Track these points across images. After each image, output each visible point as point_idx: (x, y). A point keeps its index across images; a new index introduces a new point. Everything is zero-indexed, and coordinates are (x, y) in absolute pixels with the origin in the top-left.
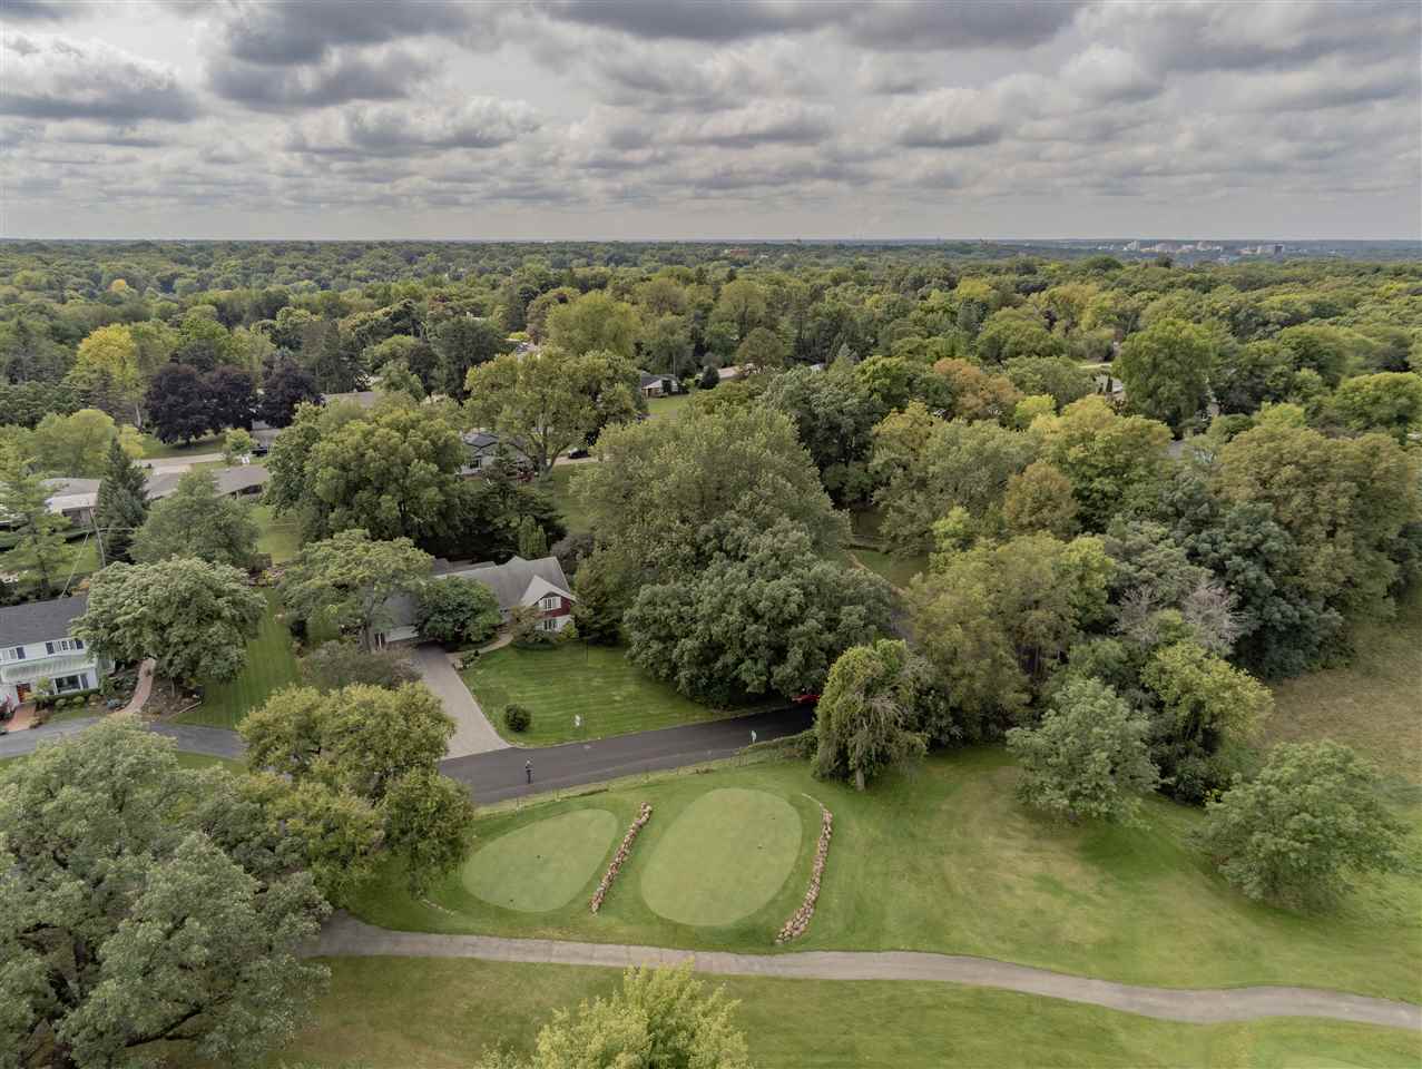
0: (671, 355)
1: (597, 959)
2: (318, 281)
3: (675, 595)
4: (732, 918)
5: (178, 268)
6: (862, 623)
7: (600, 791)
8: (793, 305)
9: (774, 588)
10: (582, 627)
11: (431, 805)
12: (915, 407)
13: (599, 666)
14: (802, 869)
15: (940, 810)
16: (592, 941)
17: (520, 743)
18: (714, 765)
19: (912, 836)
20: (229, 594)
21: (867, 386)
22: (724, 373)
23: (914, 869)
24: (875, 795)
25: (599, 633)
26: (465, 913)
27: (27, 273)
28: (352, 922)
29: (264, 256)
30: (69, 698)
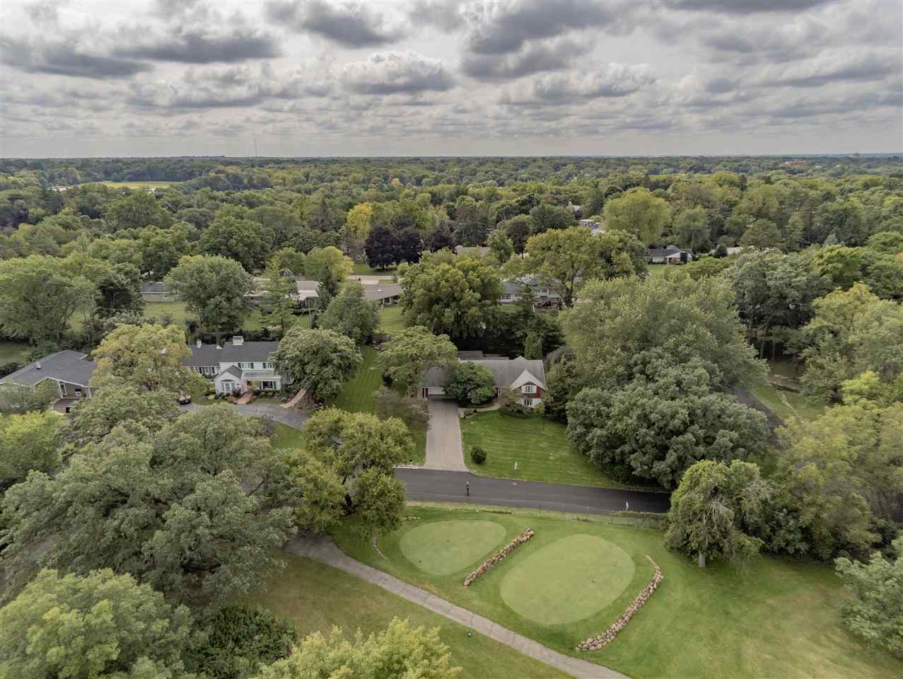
0: (691, 235)
1: (451, 614)
2: (498, 181)
3: (599, 398)
4: (552, 620)
5: (427, 172)
6: (731, 445)
7: (506, 513)
8: (806, 203)
9: (664, 405)
10: (548, 409)
11: (375, 491)
12: (860, 288)
13: (551, 435)
14: (617, 608)
15: (764, 602)
16: (454, 603)
17: (475, 470)
18: (591, 518)
19: (727, 613)
20: (340, 352)
21: (821, 268)
22: (730, 251)
23: (714, 638)
24: (712, 574)
25: (555, 415)
26: (392, 560)
27: (356, 175)
28: (331, 544)
29: (472, 166)
30: (267, 392)
